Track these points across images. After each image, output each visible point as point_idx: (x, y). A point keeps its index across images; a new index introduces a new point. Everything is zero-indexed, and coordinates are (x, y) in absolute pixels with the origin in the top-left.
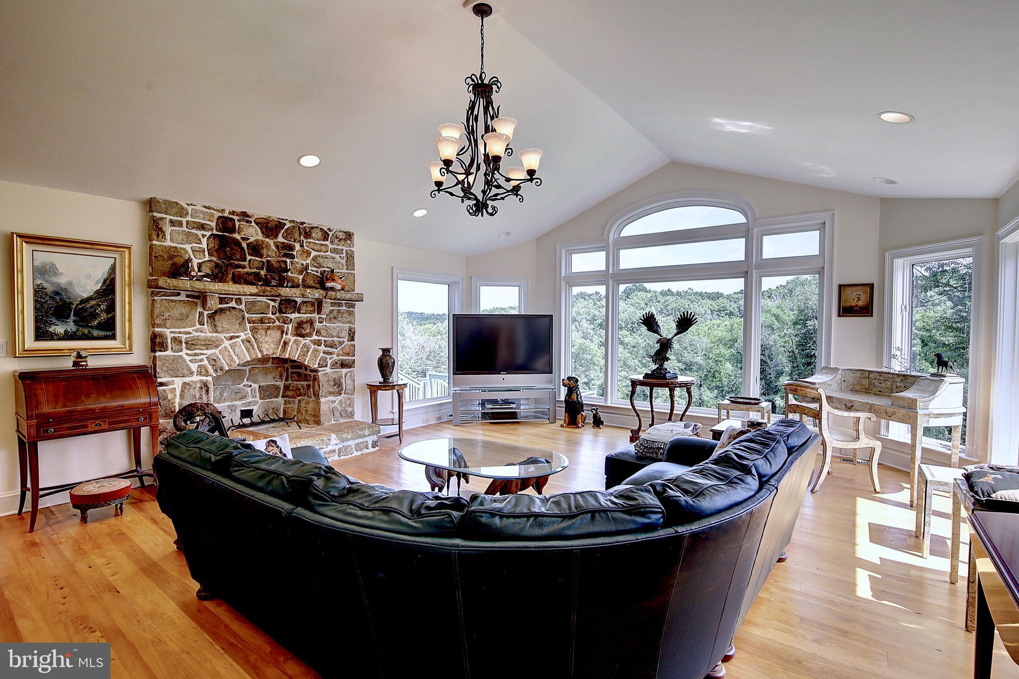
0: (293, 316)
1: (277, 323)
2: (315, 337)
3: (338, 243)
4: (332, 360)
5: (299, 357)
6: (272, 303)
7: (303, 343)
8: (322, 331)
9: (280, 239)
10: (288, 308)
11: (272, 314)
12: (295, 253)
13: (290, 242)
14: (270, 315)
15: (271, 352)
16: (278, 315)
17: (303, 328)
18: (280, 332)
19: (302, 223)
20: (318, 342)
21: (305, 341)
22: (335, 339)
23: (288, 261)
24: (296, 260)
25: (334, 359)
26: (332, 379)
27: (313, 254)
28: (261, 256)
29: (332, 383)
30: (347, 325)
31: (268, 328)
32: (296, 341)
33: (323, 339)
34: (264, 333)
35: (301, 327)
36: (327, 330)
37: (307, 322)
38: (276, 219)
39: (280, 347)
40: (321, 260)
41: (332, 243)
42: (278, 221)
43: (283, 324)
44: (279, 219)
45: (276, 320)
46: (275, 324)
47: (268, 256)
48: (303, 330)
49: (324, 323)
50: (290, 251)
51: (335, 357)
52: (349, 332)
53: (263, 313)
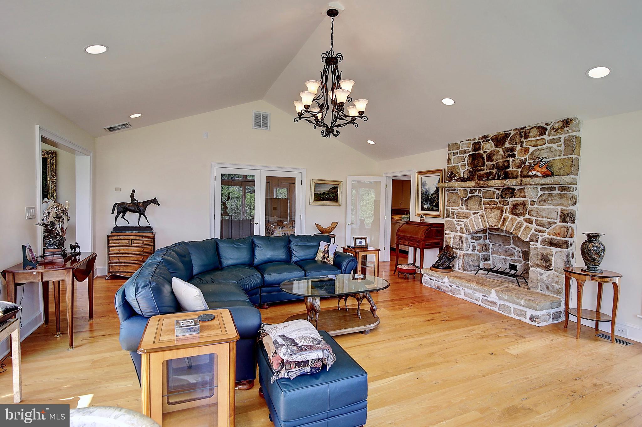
0: (511, 200)
1: (499, 205)
2: (528, 216)
3: (555, 133)
4: (543, 237)
5: (513, 230)
6: (497, 191)
7: (518, 220)
8: (532, 212)
9: (507, 145)
10: (507, 195)
11: (497, 199)
12: (516, 153)
13: (513, 146)
14: (496, 200)
15: (494, 224)
16: (500, 199)
17: (517, 209)
18: (500, 211)
19: (523, 128)
20: (530, 221)
21: (520, 219)
22: (545, 219)
23: (511, 159)
24: (516, 158)
25: (544, 237)
26: (540, 254)
27: (532, 149)
28: (492, 161)
29: (540, 257)
30: (559, 208)
31: (493, 208)
32: (512, 218)
33: (534, 218)
34: (490, 211)
35: (516, 208)
36: (537, 211)
37: (521, 204)
38: (504, 133)
39: (501, 222)
40: (537, 153)
41: (549, 135)
42: (506, 133)
43: (503, 206)
44: (506, 131)
45: (498, 203)
46: (497, 206)
47: (497, 160)
48: (518, 211)
49: (536, 206)
50: (512, 152)
51: (546, 236)
52: (561, 214)
53: (491, 198)
